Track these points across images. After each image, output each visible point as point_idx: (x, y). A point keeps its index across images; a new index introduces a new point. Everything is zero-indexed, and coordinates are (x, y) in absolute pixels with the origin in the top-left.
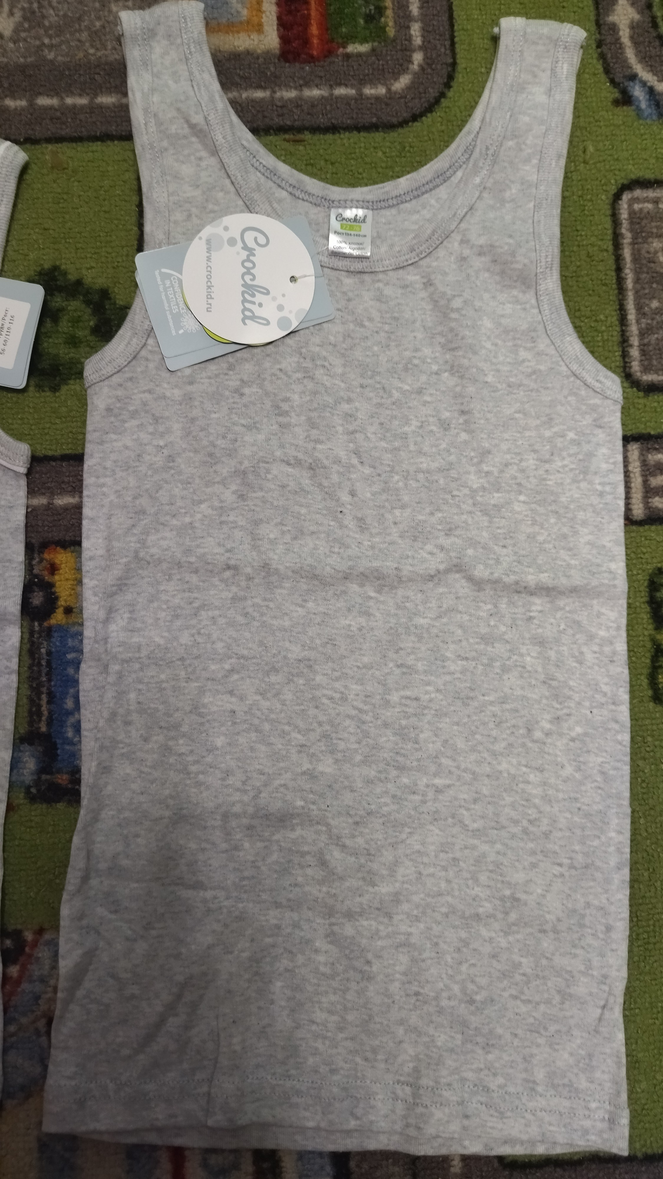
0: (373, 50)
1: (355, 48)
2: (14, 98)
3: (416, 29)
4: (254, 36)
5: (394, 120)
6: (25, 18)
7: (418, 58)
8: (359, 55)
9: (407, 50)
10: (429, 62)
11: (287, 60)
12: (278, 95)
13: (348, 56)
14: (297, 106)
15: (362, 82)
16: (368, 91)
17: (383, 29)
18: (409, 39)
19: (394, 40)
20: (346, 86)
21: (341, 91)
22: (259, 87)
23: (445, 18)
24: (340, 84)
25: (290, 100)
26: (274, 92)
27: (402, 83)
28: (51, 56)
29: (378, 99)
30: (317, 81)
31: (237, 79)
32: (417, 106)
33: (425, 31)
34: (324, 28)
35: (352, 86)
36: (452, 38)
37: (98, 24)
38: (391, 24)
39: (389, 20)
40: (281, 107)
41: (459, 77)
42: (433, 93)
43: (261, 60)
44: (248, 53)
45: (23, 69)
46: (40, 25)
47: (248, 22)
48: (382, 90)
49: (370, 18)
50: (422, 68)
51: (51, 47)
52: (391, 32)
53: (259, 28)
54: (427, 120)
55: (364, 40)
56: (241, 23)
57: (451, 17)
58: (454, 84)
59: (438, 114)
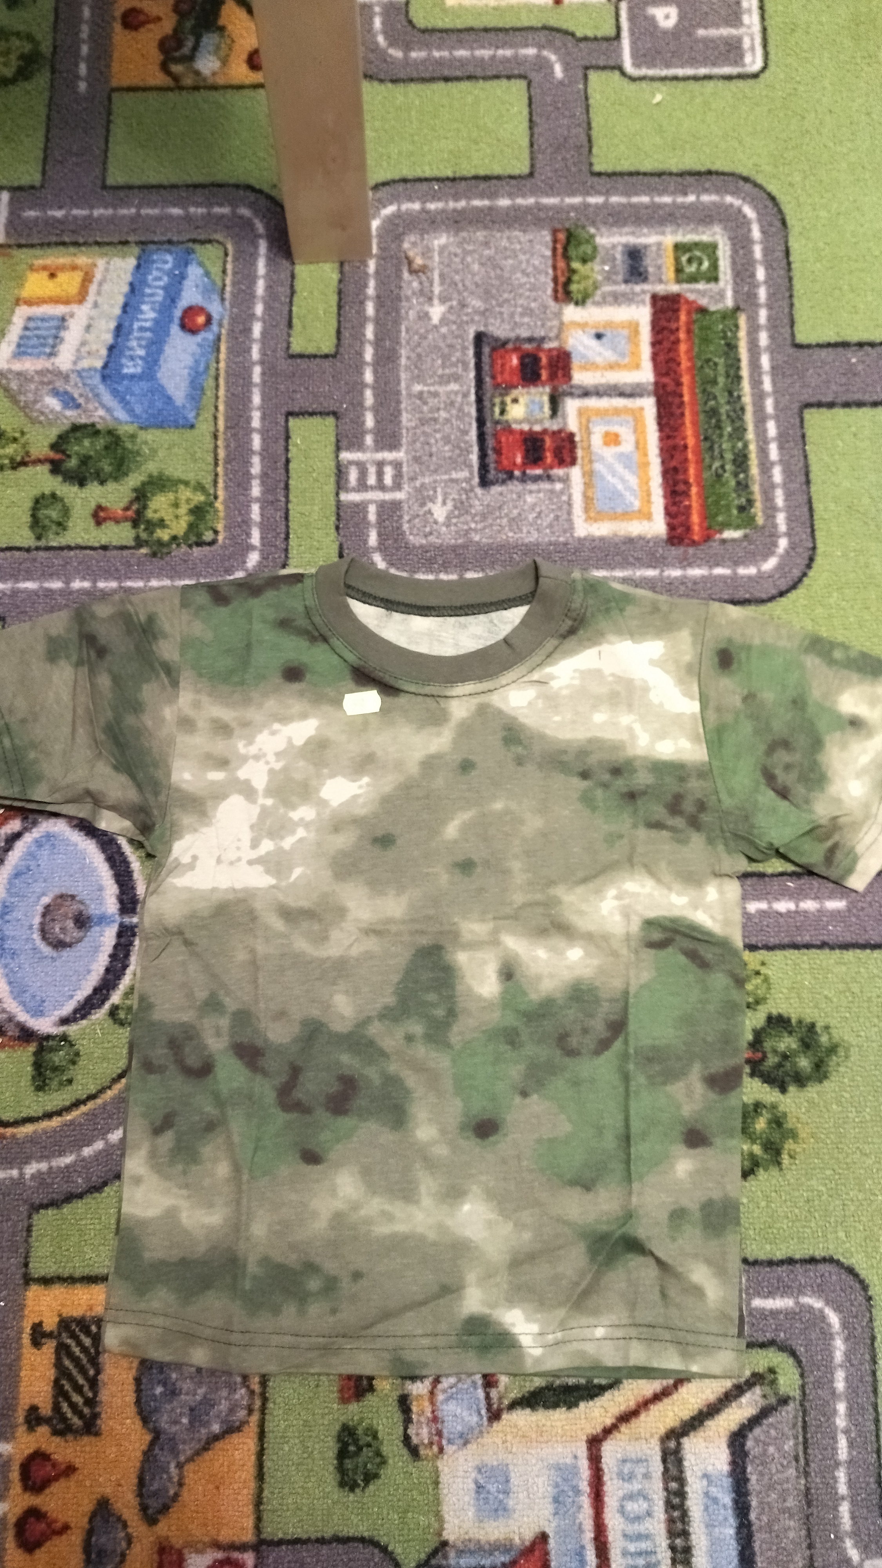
0: (746, 536)
1: (729, 534)
2: (447, 572)
3: (781, 519)
4: (645, 523)
5: (764, 596)
6: (455, 507)
7: (783, 543)
8: (734, 540)
9: (774, 536)
10: (792, 546)
11: (673, 544)
12: (666, 573)
13: (724, 541)
14: (683, 583)
15: (736, 563)
16: (742, 571)
17: (752, 519)
18: (775, 526)
19: (763, 527)
20: (723, 567)
21: (719, 571)
22: (650, 566)
23: (806, 509)
24: (717, 565)
25: (676, 578)
26: (663, 571)
27: (770, 564)
28: (477, 538)
29: (750, 578)
30: (699, 562)
31: (631, 559)
32: (783, 584)
33: (789, 520)
34: (704, 517)
35: (728, 567)
36: (812, 526)
37: (515, 512)
38: (760, 514)
39: (758, 510)
40: (670, 584)
41: (819, 560)
42: (796, 573)
43: (651, 544)
44: (641, 538)
45: (454, 549)
46: (467, 512)
47: (640, 511)
48: (752, 571)
49: (742, 509)
50: (787, 552)
51: (475, 530)
52: (760, 520)
53: (649, 517)
54: (793, 595)
55: (737, 527)
56: (633, 512)
57: (811, 510)
58: (815, 565)
59: (800, 591)
